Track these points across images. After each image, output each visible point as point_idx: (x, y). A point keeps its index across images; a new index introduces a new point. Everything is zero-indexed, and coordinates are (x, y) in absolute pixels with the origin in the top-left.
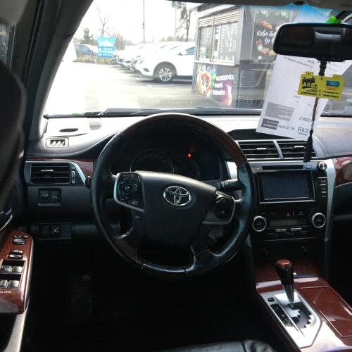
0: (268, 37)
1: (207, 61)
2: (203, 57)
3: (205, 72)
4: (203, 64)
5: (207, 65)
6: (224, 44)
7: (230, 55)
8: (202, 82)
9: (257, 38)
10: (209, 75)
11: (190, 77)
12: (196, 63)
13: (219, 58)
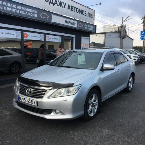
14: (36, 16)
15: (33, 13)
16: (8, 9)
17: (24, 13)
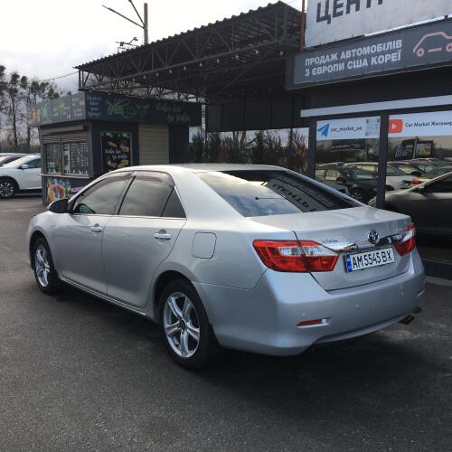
0: (115, 154)
1: (59, 175)
2: (52, 171)
3: (56, 184)
4: (54, 178)
5: (58, 178)
6: (76, 160)
7: (83, 170)
8: (54, 194)
9: (106, 156)
10: (62, 187)
11: (40, 190)
12: (45, 177)
13: (72, 172)
14: (395, 57)
15: (383, 53)
16: (320, 71)
17: (358, 65)
